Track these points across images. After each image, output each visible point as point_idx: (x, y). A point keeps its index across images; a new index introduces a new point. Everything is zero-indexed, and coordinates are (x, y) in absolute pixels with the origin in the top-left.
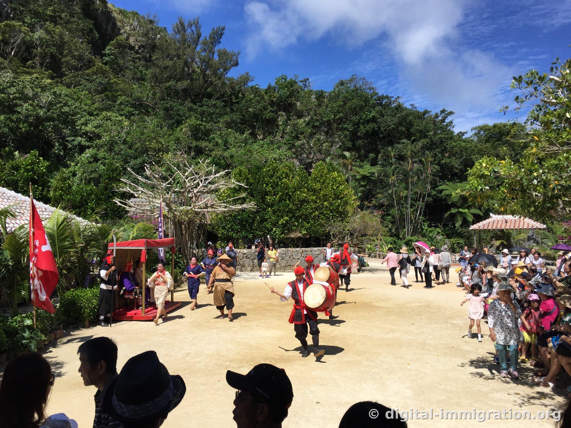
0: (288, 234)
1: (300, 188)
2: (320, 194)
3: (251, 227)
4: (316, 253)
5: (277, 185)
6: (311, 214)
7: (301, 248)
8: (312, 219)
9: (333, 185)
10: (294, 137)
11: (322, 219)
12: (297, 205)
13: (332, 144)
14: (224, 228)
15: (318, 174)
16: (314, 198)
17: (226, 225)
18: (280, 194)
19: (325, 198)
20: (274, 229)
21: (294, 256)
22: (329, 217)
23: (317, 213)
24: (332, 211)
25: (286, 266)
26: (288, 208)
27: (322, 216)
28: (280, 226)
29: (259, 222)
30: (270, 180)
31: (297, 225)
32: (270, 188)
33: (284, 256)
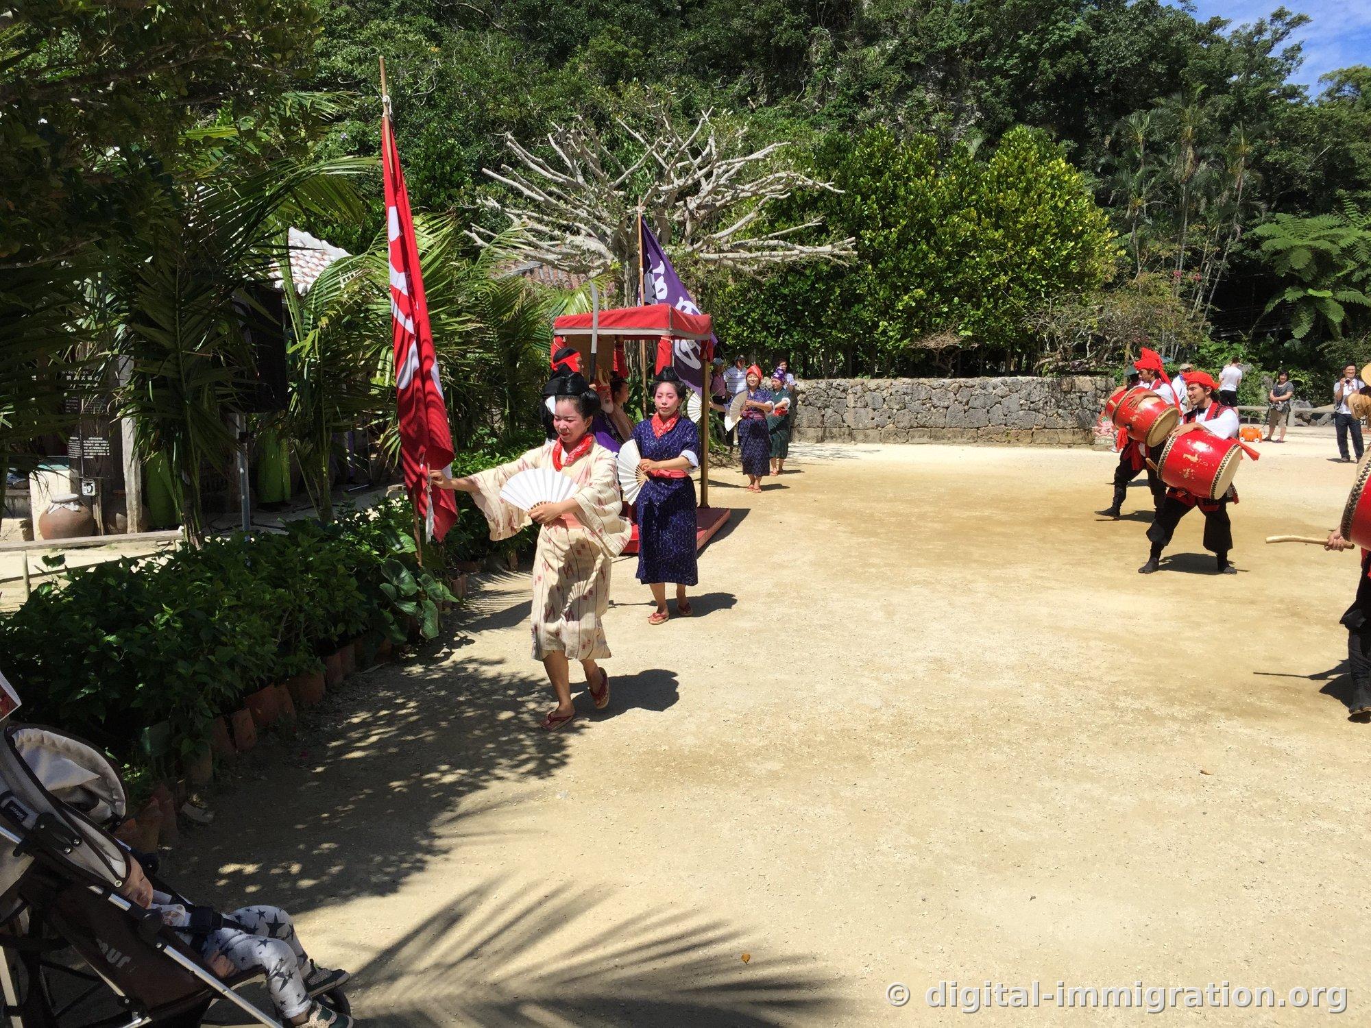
0: (915, 338)
1: (959, 207)
2: (1015, 223)
3: (817, 318)
4: (999, 391)
5: (893, 198)
6: (986, 280)
7: (954, 376)
8: (989, 297)
9: (1053, 196)
10: (853, 96)
11: (1018, 296)
13: (957, 115)
14: (741, 321)
15: (1011, 164)
16: (998, 235)
17: (748, 314)
18: (903, 222)
19: (1033, 235)
20: (881, 324)
21: (935, 401)
22: (1039, 291)
23: (1004, 279)
24: (1046, 274)
25: (911, 427)
26: (924, 264)
27: (1017, 288)
28: (899, 317)
29: (840, 305)
30: (875, 183)
31: (946, 313)
32: (875, 206)
33: (907, 398)
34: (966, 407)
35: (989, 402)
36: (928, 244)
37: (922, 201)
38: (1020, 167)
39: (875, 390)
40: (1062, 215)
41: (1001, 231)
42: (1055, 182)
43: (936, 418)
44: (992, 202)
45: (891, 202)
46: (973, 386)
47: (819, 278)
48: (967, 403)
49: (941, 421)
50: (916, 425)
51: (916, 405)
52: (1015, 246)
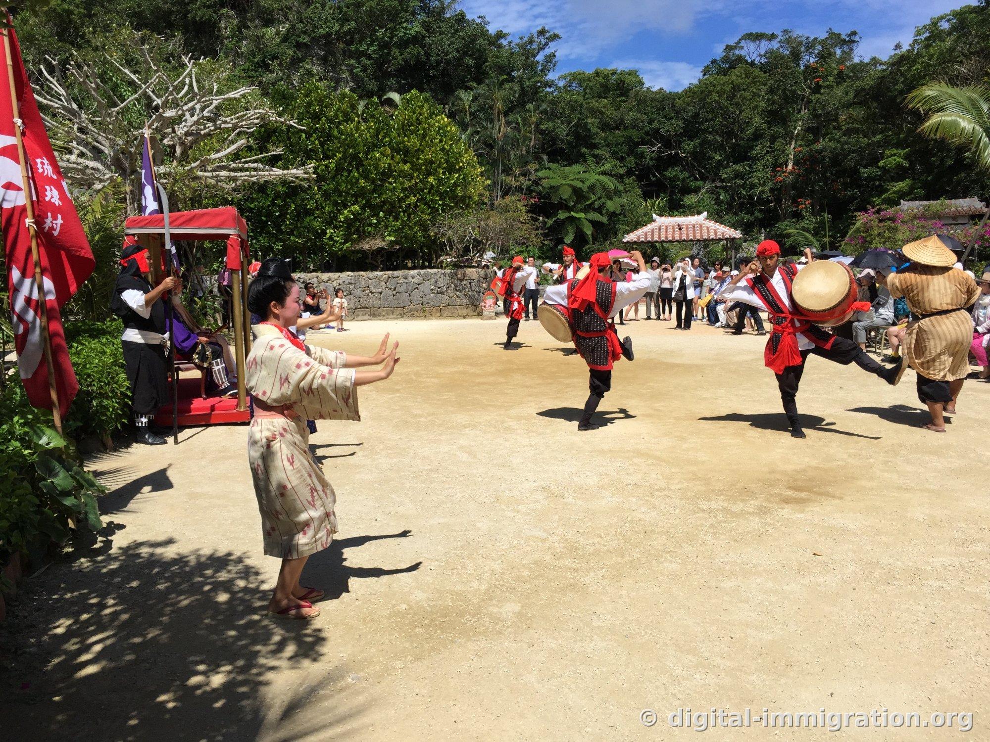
0: (354, 242)
1: (378, 146)
2: (418, 159)
3: (278, 227)
4: (416, 280)
6: (401, 200)
7: (381, 271)
8: (404, 212)
9: (441, 141)
10: (257, 63)
11: (423, 212)
12: (373, 181)
15: (411, 117)
16: (407, 167)
18: (339, 155)
19: (430, 168)
20: (328, 231)
21: (372, 288)
22: (437, 209)
23: (413, 199)
24: (442, 196)
25: (356, 308)
26: (357, 187)
27: (423, 206)
28: (341, 226)
29: (295, 216)
30: (315, 125)
31: (375, 224)
32: (317, 142)
33: (351, 287)
34: (394, 292)
35: (410, 288)
36: (359, 173)
37: (351, 140)
38: (418, 119)
39: (327, 282)
40: (448, 155)
41: (409, 165)
42: (441, 131)
43: (374, 301)
44: (400, 143)
45: (328, 140)
46: (398, 277)
47: (277, 195)
48: (395, 289)
49: (377, 303)
50: (359, 306)
51: (358, 292)
52: (418, 176)
